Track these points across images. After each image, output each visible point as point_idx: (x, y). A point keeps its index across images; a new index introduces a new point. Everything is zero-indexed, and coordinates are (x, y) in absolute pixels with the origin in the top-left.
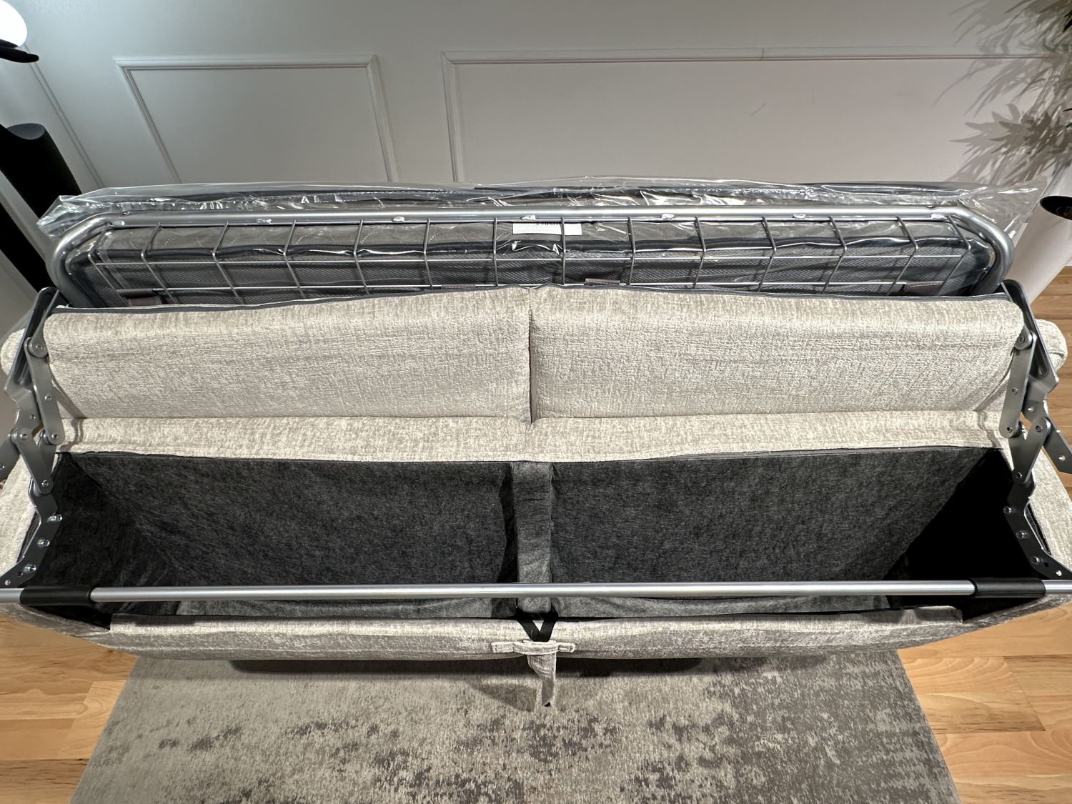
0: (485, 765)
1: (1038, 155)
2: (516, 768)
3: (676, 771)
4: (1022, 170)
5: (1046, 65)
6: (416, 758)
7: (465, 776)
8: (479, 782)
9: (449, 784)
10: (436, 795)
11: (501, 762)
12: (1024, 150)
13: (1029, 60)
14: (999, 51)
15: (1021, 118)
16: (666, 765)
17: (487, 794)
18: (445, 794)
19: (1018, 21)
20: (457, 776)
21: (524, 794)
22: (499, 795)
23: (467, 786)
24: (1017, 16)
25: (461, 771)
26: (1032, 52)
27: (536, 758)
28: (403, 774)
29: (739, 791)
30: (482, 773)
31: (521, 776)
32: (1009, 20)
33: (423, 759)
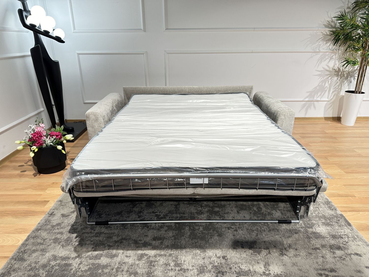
1: (341, 80)
4: (338, 84)
5: (333, 54)
12: (336, 78)
14: (318, 50)
15: (331, 69)
26: (327, 51)
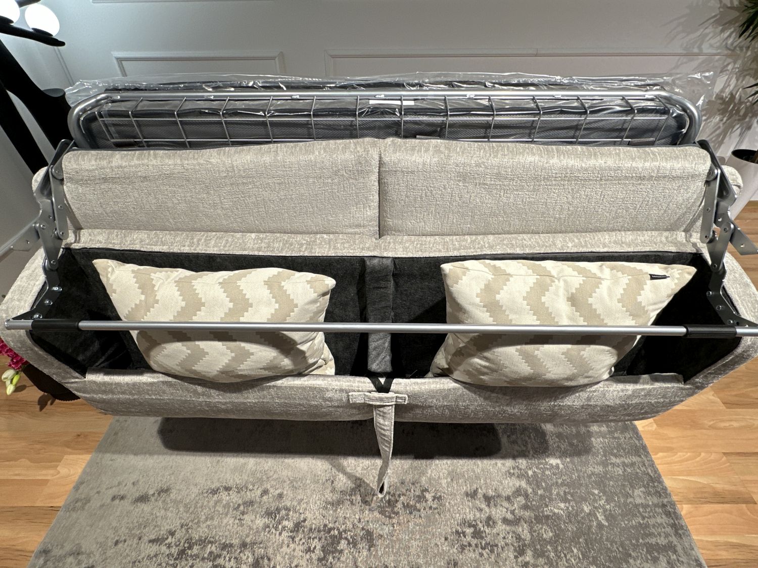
0: (345, 518)
1: (728, 122)
2: (368, 521)
3: (486, 527)
4: (718, 132)
5: (729, 60)
6: (296, 512)
7: (330, 525)
8: (341, 530)
9: (319, 531)
10: (309, 538)
11: (358, 517)
12: (718, 118)
13: (717, 57)
14: (696, 50)
15: (714, 96)
16: (479, 523)
17: (346, 539)
18: (316, 538)
19: (707, 31)
20: (325, 526)
21: (373, 540)
22: (355, 539)
23: (332, 533)
24: (706, 28)
25: (327, 522)
26: (719, 51)
27: (383, 515)
28: (285, 523)
29: (533, 542)
30: (343, 524)
31: (372, 527)
32: (702, 30)
33: (301, 514)
